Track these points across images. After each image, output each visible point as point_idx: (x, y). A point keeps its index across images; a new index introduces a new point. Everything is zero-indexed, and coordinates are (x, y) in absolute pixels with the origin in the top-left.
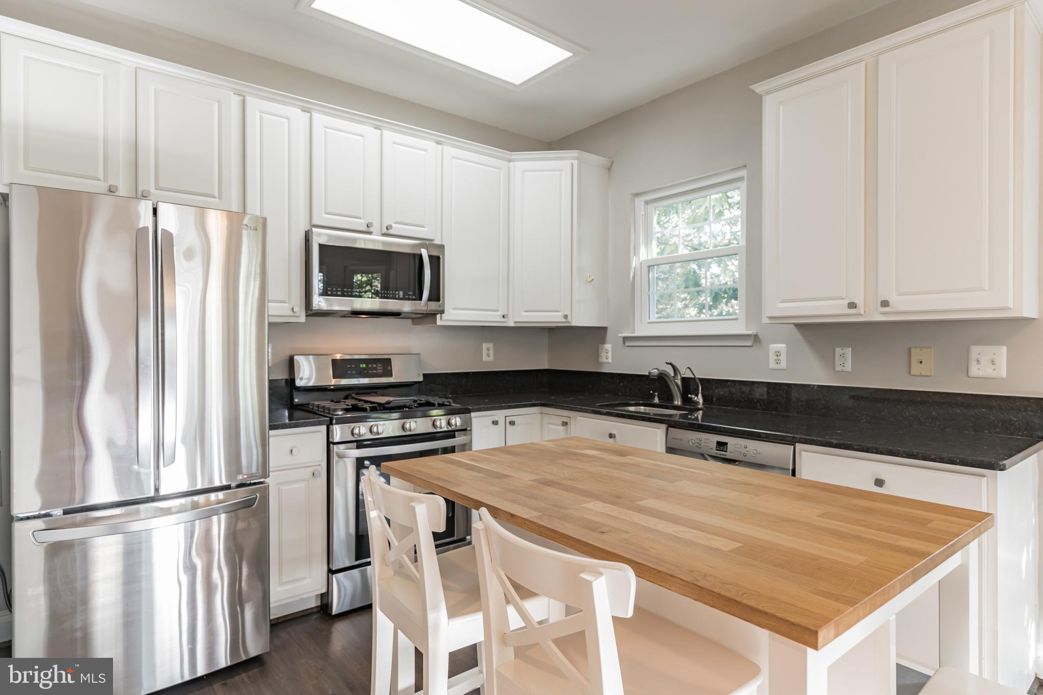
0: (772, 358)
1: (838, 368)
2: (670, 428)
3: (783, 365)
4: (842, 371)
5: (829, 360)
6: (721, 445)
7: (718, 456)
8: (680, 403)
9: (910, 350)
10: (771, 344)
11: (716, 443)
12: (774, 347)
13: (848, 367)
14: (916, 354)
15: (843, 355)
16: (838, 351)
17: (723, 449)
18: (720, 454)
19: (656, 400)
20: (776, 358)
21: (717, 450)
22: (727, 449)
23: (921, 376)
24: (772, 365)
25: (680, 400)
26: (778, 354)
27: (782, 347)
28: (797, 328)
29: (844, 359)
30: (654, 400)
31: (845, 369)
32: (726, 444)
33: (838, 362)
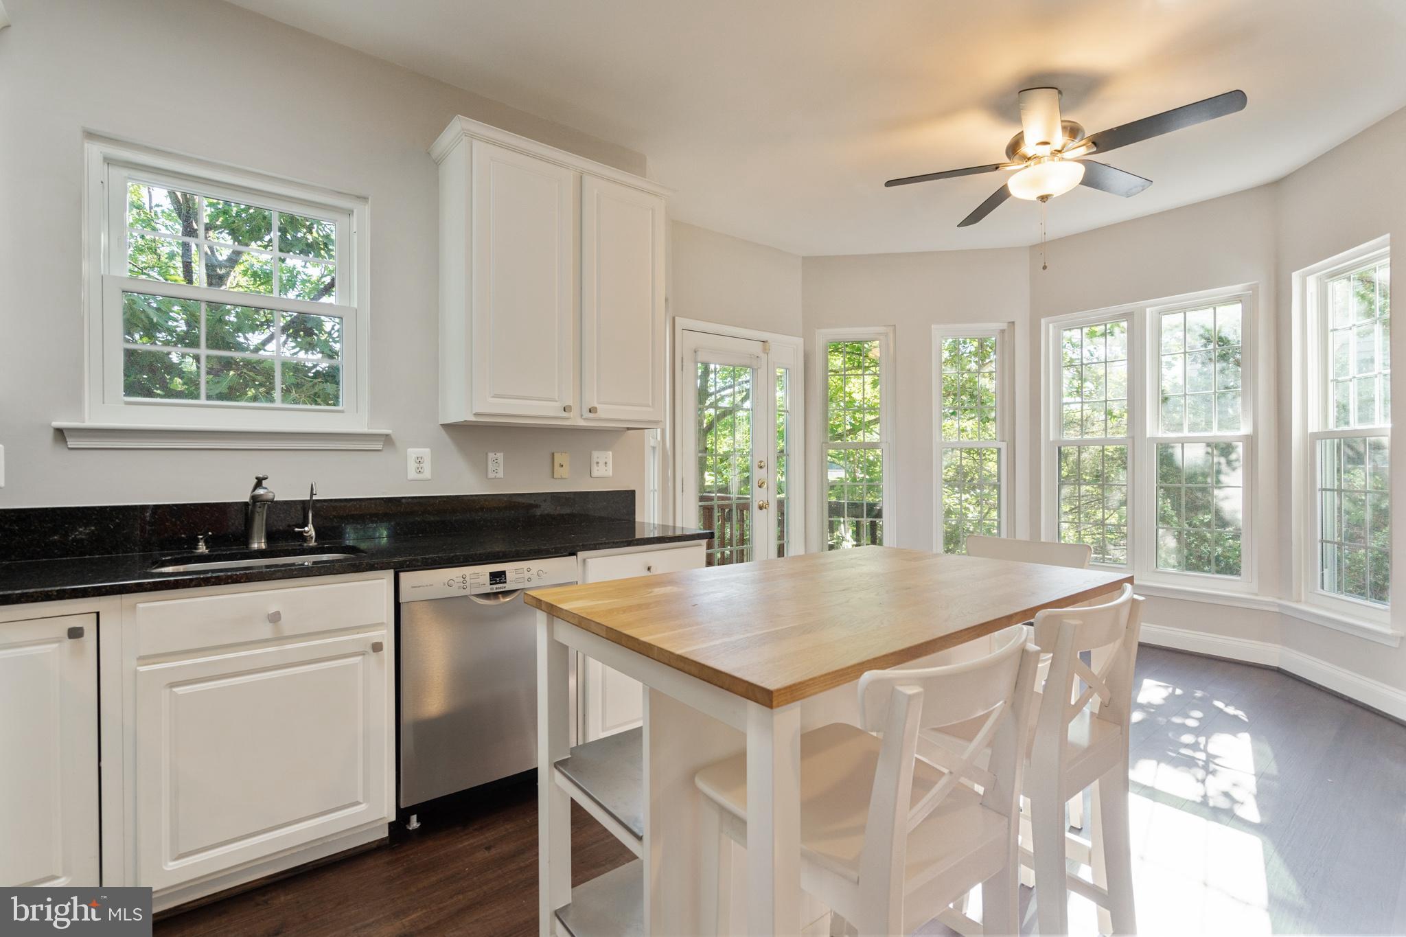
0: (412, 466)
1: (491, 475)
2: (403, 575)
3: (427, 474)
4: (495, 478)
5: (481, 467)
6: (497, 577)
7: (495, 591)
8: (263, 546)
9: (553, 454)
10: (410, 447)
11: (488, 576)
12: (413, 453)
13: (501, 475)
14: (558, 459)
15: (496, 461)
16: (491, 455)
17: (500, 580)
18: (496, 588)
19: (202, 548)
20: (418, 465)
21: (491, 584)
22: (505, 579)
23: (562, 478)
24: (412, 474)
25: (263, 541)
26: (419, 461)
27: (426, 452)
28: (445, 430)
29: (497, 465)
30: (196, 549)
31: (498, 476)
32: (503, 573)
33: (491, 466)
